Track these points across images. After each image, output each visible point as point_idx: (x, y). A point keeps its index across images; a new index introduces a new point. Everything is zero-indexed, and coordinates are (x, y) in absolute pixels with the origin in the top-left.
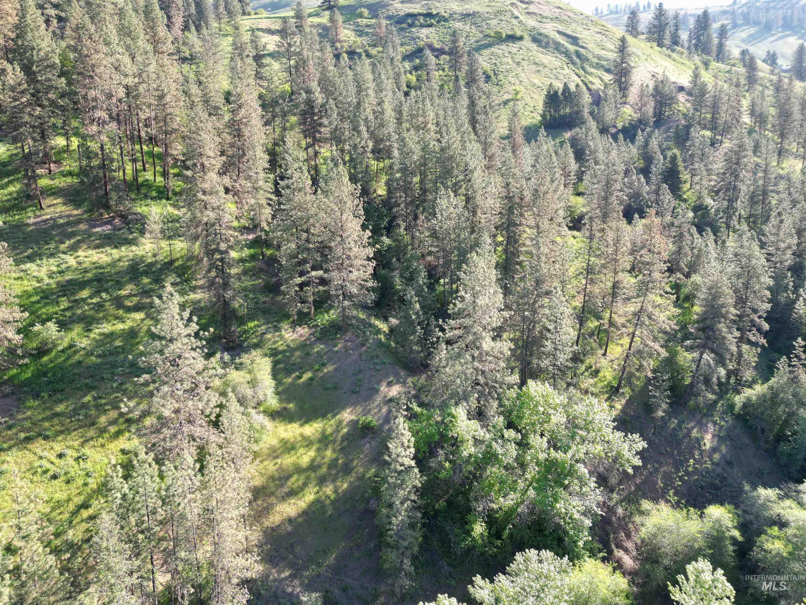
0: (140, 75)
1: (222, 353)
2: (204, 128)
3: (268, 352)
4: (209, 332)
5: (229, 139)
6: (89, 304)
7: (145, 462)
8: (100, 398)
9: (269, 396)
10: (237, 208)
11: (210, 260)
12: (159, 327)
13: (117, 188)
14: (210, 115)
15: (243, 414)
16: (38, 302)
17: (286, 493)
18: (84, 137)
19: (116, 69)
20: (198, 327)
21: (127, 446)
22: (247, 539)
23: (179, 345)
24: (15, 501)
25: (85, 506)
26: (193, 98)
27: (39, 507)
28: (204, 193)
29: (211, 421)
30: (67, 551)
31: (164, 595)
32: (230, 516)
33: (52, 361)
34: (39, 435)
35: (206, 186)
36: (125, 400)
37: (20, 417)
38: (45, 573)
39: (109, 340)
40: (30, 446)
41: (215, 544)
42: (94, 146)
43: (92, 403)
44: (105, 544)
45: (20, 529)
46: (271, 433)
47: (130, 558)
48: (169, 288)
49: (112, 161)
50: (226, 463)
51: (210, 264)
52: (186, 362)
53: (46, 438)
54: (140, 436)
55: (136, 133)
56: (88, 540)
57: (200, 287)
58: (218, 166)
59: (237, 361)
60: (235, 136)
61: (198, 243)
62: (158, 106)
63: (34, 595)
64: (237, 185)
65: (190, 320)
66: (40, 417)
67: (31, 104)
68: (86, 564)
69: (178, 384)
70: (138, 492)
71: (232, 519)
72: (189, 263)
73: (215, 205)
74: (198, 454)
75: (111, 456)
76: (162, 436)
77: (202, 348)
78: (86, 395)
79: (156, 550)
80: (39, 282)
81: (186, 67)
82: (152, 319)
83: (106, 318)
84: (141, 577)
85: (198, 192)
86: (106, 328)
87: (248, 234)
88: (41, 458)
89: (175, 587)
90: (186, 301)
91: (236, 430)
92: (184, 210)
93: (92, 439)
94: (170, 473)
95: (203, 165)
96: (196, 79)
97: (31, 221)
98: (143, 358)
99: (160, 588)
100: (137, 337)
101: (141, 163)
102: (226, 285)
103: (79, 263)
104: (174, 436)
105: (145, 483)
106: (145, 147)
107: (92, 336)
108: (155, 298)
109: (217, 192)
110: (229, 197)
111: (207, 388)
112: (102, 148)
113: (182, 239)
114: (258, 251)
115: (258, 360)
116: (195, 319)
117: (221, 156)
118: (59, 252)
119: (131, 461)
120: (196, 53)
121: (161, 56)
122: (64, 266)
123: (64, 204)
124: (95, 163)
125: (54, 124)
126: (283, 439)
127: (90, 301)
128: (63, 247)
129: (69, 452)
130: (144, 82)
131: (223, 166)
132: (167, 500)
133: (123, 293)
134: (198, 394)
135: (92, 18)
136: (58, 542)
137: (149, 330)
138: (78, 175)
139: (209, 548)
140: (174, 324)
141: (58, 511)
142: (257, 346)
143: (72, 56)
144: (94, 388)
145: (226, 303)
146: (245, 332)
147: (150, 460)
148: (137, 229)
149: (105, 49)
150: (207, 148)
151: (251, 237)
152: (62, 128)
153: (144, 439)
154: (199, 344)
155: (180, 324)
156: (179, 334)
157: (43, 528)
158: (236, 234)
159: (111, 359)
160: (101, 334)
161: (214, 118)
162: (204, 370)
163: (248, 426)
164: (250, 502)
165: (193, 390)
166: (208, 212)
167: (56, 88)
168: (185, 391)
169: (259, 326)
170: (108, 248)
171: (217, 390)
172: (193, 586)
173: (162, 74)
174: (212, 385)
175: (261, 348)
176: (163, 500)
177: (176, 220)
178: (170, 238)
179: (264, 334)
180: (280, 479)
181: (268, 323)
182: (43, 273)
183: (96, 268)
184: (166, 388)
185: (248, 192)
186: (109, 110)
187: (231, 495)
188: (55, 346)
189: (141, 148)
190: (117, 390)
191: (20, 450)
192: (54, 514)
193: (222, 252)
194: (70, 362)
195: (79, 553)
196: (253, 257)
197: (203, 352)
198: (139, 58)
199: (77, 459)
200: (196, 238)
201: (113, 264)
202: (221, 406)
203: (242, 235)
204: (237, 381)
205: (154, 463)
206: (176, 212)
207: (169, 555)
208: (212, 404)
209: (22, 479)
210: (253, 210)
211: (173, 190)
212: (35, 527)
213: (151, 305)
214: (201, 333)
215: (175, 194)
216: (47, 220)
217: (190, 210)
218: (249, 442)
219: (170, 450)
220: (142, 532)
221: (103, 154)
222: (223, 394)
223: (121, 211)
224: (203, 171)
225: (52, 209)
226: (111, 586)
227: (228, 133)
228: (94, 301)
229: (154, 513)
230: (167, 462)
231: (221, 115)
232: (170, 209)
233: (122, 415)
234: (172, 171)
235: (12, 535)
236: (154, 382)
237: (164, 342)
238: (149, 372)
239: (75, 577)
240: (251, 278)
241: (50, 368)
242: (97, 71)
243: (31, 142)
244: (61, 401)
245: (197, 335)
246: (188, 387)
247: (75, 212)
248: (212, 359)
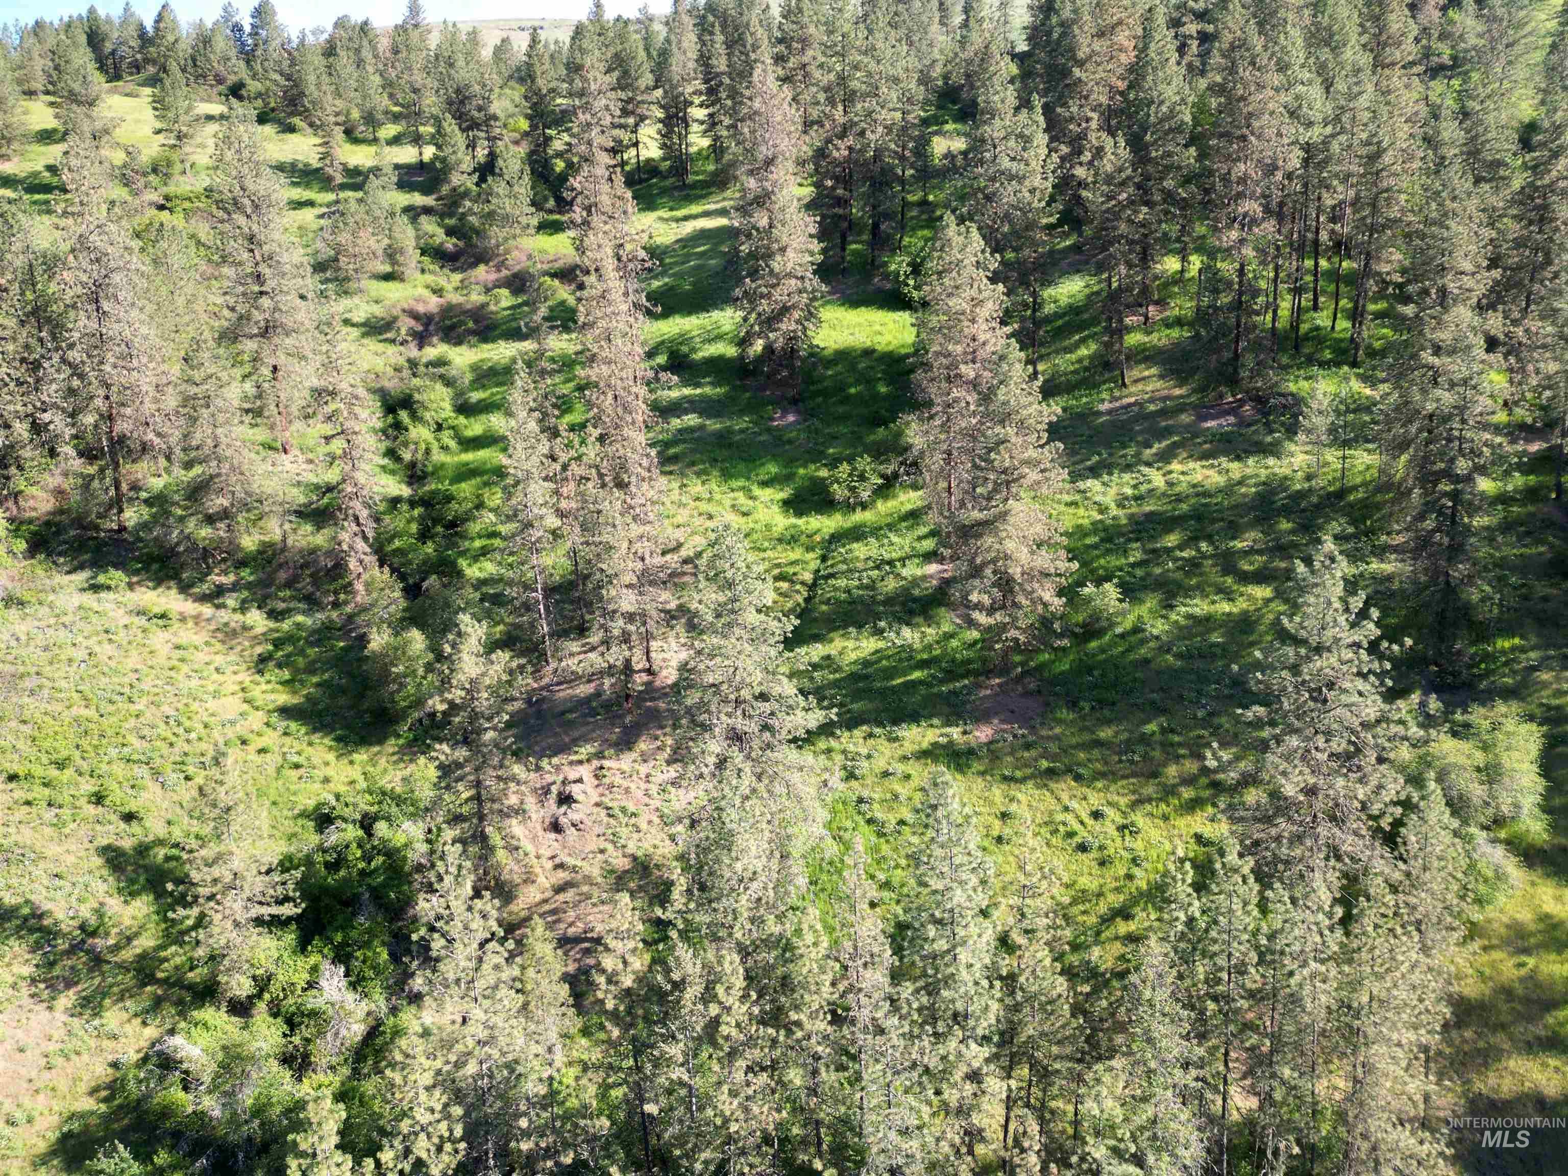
0: (1337, 119)
1: (1426, 693)
2: (1459, 211)
3: (1538, 712)
4: (1402, 645)
5: (1513, 228)
6: (1176, 560)
7: (1236, 871)
8: (1172, 731)
9: (1525, 811)
10: (1511, 382)
11: (1426, 494)
12: (1297, 619)
13: (1256, 347)
14: (1478, 181)
15: (1456, 834)
16: (1095, 547)
17: (1539, 1038)
18: (1212, 254)
19: (1292, 114)
20: (1379, 632)
21: (1208, 831)
22: (1427, 1098)
23: (1333, 660)
24: (1021, 868)
25: (1124, 913)
26: (1444, 151)
27: (1055, 891)
28: (1437, 350)
29: (1379, 829)
30: (1087, 981)
31: (1240, 1133)
32: (1395, 1036)
33: (1103, 650)
34: (1069, 770)
35: (1445, 336)
36: (1215, 745)
37: (1044, 732)
38: (1050, 1002)
39: (1200, 629)
40: (1052, 785)
41: (1356, 1081)
42: (1226, 268)
43: (1158, 737)
44: (1147, 994)
45: (1023, 915)
46: (1519, 893)
47: (1187, 1037)
48: (1329, 545)
49: (1256, 293)
50: (1403, 926)
51: (1426, 504)
52: (1343, 697)
53: (1078, 778)
54: (1233, 820)
55: (1310, 236)
56: (1122, 975)
57: (1395, 549)
58: (1480, 290)
59: (1458, 717)
60: (1531, 223)
61: (1404, 458)
62: (1363, 176)
63: (1031, 1032)
64: (1520, 332)
65: (1363, 614)
66: (1074, 741)
67: (1133, 202)
68: (1113, 1015)
69: (1320, 741)
70: (1216, 922)
71: (1399, 1045)
72: (1379, 498)
73: (1457, 377)
74: (1343, 888)
75: (1177, 841)
76: (1274, 832)
77: (1381, 676)
78: (1148, 721)
79: (1236, 1043)
80: (1101, 512)
81: (1438, 86)
82: (1286, 601)
83: (1201, 590)
84: (1203, 1080)
85: (1423, 349)
86: (1200, 606)
87: (1528, 441)
88: (1066, 809)
89: (1264, 1128)
90: (1361, 575)
91: (1436, 864)
92: (1385, 387)
93: (1149, 800)
94: (1280, 908)
95: (1443, 292)
96: (1456, 107)
97: (1105, 407)
98: (1259, 675)
99: (1235, 1116)
100: (1252, 632)
101: (1310, 295)
102: (1455, 551)
103: (1170, 484)
104: (1298, 838)
105: (1231, 911)
106: (1323, 263)
107: (1174, 617)
108: (1297, 562)
109: (1469, 347)
110: (1496, 358)
111: (1381, 760)
112: (1241, 272)
113: (1370, 446)
114: (1549, 480)
115: (1510, 725)
116: (1375, 613)
117: (1489, 268)
118: (1140, 462)
119: (1211, 862)
120: (1466, 51)
121: (1387, 72)
122: (1143, 488)
123: (1161, 377)
124: (1225, 299)
125: (1165, 234)
126: (1548, 916)
127: (1178, 554)
128: (1148, 453)
129: (1110, 812)
130: (1343, 131)
131: (1492, 290)
132: (1269, 958)
133: (1239, 545)
134: (1359, 768)
135: (1260, 24)
136: (1074, 959)
137: (1277, 622)
138: (1191, 324)
139: (1341, 1084)
140: (1328, 619)
141: (1081, 908)
142: (1509, 694)
143: (1214, 103)
144: (1163, 711)
145: (1450, 590)
146: (1487, 657)
147: (1246, 870)
148: (1283, 424)
149: (1276, 79)
150: (1459, 254)
151: (1534, 447)
152: (1178, 240)
153: (1239, 828)
154: (1376, 666)
155: (1342, 619)
156: (1337, 640)
157: (1056, 927)
158: (1498, 440)
159: (1199, 664)
160: (1189, 616)
161: (1486, 187)
162: (1378, 722)
163: (1464, 862)
164: (1446, 1026)
165: (1349, 756)
166: (1438, 392)
167: (1179, 168)
168: (1332, 755)
169: (1523, 650)
170: (1223, 459)
171: (1402, 769)
172: (1298, 1142)
173: (1384, 110)
174: (1392, 755)
175: (1523, 699)
176: (1261, 955)
177: (1367, 407)
178: (1346, 444)
179: (1534, 669)
180: (1527, 1001)
181: (1547, 647)
182: (1109, 498)
183: (1197, 495)
184: (1294, 741)
185: (1544, 346)
186: (1264, 196)
187: (1404, 995)
188: (1112, 625)
189: (1316, 265)
190: (1205, 723)
191: (1038, 787)
192: (1075, 910)
193: (1457, 479)
194: (1132, 657)
195: (1105, 993)
196: (1531, 494)
197: (1382, 684)
198: (1340, 86)
199: (1122, 828)
200: (1402, 445)
201: (1229, 489)
202: (1407, 805)
203: (1513, 442)
204: (1451, 759)
205: (1251, 880)
206: (1368, 392)
207: (1261, 1064)
208: (1389, 795)
209: (1036, 835)
210: (1549, 387)
211: (1369, 346)
212: (1046, 921)
213: (1289, 574)
214: (1385, 644)
215: (1372, 353)
216: (1130, 405)
217: (1397, 386)
218: (1463, 898)
219: (1287, 863)
220: (1215, 999)
221: (1240, 283)
222: (1416, 781)
223: (1258, 389)
224: (1441, 305)
225: (1140, 386)
226: (1150, 1072)
227: (1514, 217)
228: (1185, 554)
229: (1242, 973)
230: (1277, 885)
231: (1503, 178)
232: (1356, 385)
233: (1205, 770)
234: (1372, 307)
235: (1011, 921)
236: (1273, 724)
237: (1303, 651)
238: (1266, 704)
239: (1094, 1030)
240: (1519, 540)
241: (1100, 662)
242: (1256, 124)
243: (1123, 269)
244: (1108, 722)
245: (1373, 648)
246: (1340, 750)
247: (1177, 392)
248: (1400, 703)
